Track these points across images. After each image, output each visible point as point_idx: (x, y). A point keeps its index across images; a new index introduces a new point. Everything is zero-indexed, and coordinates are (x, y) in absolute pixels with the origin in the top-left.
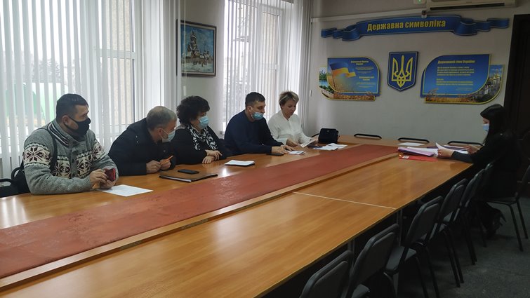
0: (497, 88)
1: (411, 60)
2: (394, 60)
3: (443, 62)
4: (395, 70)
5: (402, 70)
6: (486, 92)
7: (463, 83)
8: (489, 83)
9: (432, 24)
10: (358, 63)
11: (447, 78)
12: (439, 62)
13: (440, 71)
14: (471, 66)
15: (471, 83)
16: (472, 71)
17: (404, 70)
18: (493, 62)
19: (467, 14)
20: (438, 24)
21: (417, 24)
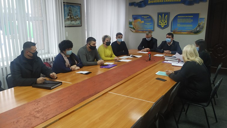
0: (202, 28)
1: (167, 16)
2: (160, 16)
3: (180, 17)
4: (160, 20)
5: (163, 20)
6: (198, 30)
7: (188, 26)
8: (199, 26)
9: (175, 0)
10: (145, 17)
11: (181, 24)
12: (178, 17)
13: (179, 21)
14: (191, 18)
15: (191, 26)
16: (192, 20)
17: (164, 20)
18: (200, 17)
20: (178, 0)
21: (169, 1)
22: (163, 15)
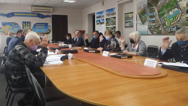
0: (50, 31)
1: (29, 24)
2: (24, 24)
3: (37, 25)
4: (25, 26)
5: (26, 26)
6: (48, 32)
7: (43, 30)
8: (48, 30)
9: (33, 15)
11: (39, 29)
12: (36, 25)
13: (37, 27)
14: (44, 25)
15: (44, 30)
16: (44, 27)
17: (27, 26)
18: (49, 25)
19: (42, 13)
20: (35, 15)
21: (29, 15)
22: (26, 23)
